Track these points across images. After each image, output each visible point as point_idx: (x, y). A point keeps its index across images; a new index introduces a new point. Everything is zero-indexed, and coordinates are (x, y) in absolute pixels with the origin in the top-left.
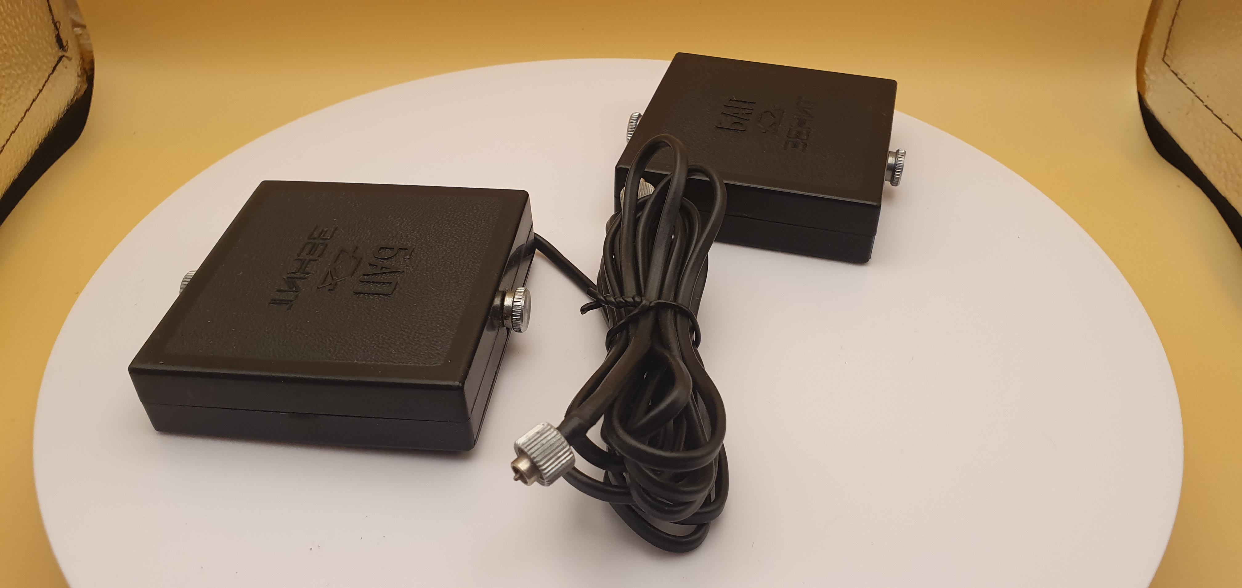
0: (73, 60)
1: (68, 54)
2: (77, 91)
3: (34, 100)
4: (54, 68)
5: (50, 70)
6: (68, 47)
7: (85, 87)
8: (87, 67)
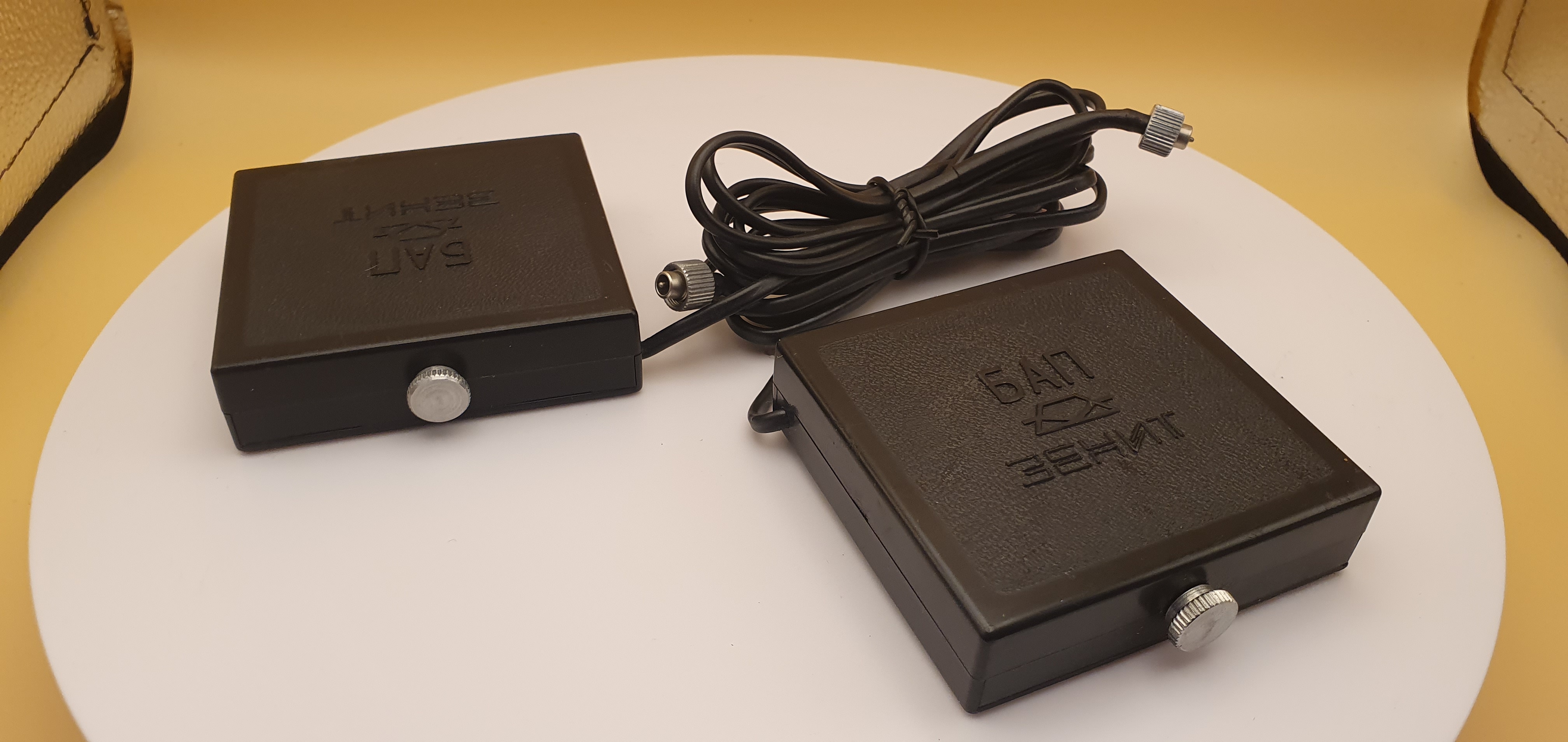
0: (106, 50)
1: (99, 43)
2: (111, 90)
3: (55, 100)
4: (82, 61)
5: (76, 63)
6: (100, 34)
7: (121, 85)
8: (125, 60)
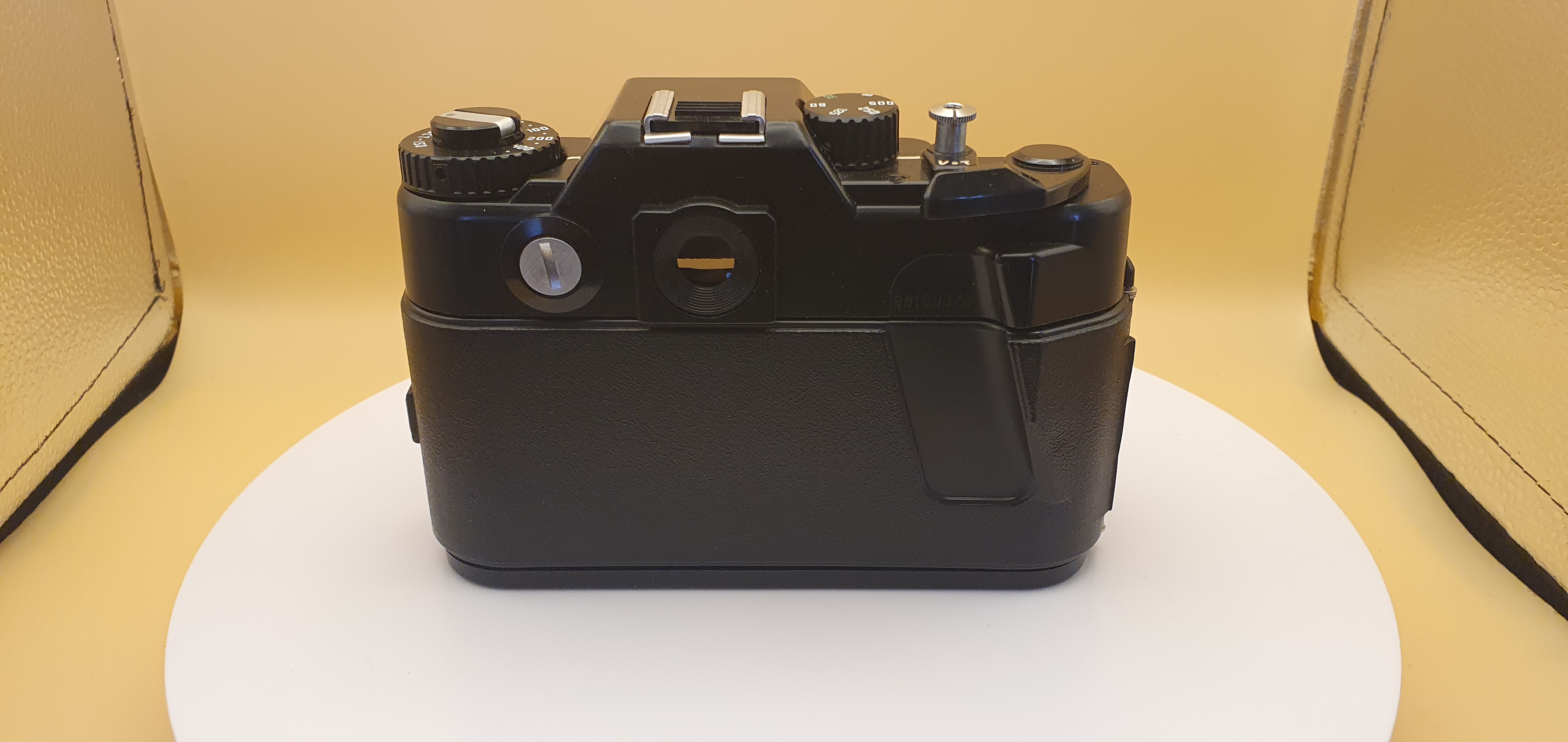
0: (167, 302)
1: (163, 295)
2: (166, 336)
3: (128, 338)
4: (150, 308)
5: (146, 310)
6: (164, 289)
7: (175, 331)
8: (178, 311)
